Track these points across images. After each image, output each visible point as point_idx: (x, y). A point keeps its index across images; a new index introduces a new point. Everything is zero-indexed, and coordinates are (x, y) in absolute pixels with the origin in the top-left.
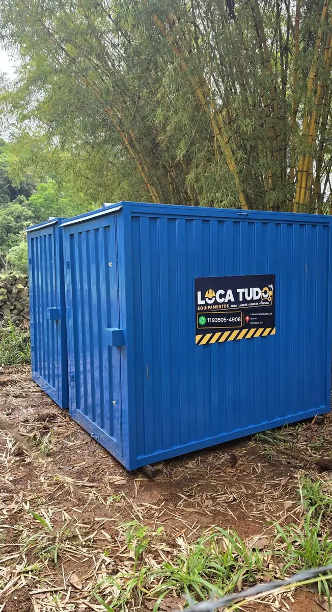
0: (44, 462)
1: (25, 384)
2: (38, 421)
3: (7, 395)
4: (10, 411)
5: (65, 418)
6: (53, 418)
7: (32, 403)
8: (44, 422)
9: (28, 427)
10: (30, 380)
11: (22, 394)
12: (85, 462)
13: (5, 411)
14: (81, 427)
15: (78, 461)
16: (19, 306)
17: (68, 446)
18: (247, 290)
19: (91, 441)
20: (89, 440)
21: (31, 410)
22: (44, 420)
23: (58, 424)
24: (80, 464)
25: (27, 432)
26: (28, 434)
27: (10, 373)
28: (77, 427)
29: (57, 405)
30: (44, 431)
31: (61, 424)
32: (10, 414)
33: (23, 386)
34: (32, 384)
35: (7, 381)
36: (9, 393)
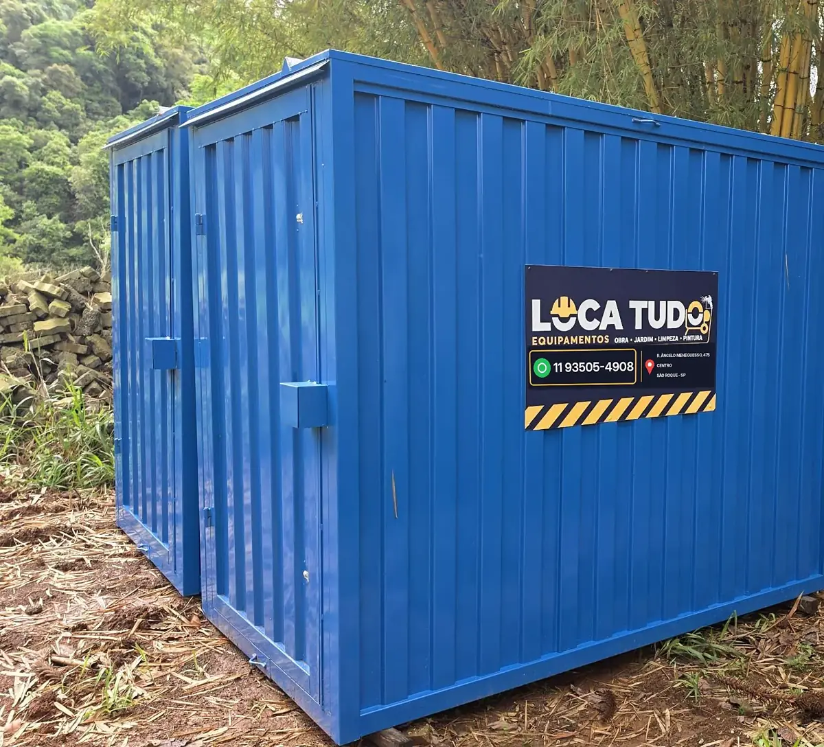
0: (110, 731)
1: (96, 537)
2: (113, 628)
3: (41, 564)
4: (41, 602)
5: (190, 619)
6: (154, 618)
7: (106, 583)
8: (131, 628)
9: (81, 644)
10: (111, 526)
11: (82, 560)
12: (225, 728)
13: (26, 603)
14: (229, 641)
15: (207, 726)
16: (100, 345)
17: (185, 688)
18: (652, 303)
19: (251, 673)
20: (247, 671)
21: (101, 601)
22: (130, 624)
23: (166, 635)
24: (211, 733)
25: (76, 657)
26: (76, 662)
27: (58, 510)
28: (217, 640)
29: (173, 587)
30: (125, 651)
31: (175, 634)
32: (39, 611)
33: (89, 542)
34: (116, 536)
35: (47, 529)
36: (46, 559)
